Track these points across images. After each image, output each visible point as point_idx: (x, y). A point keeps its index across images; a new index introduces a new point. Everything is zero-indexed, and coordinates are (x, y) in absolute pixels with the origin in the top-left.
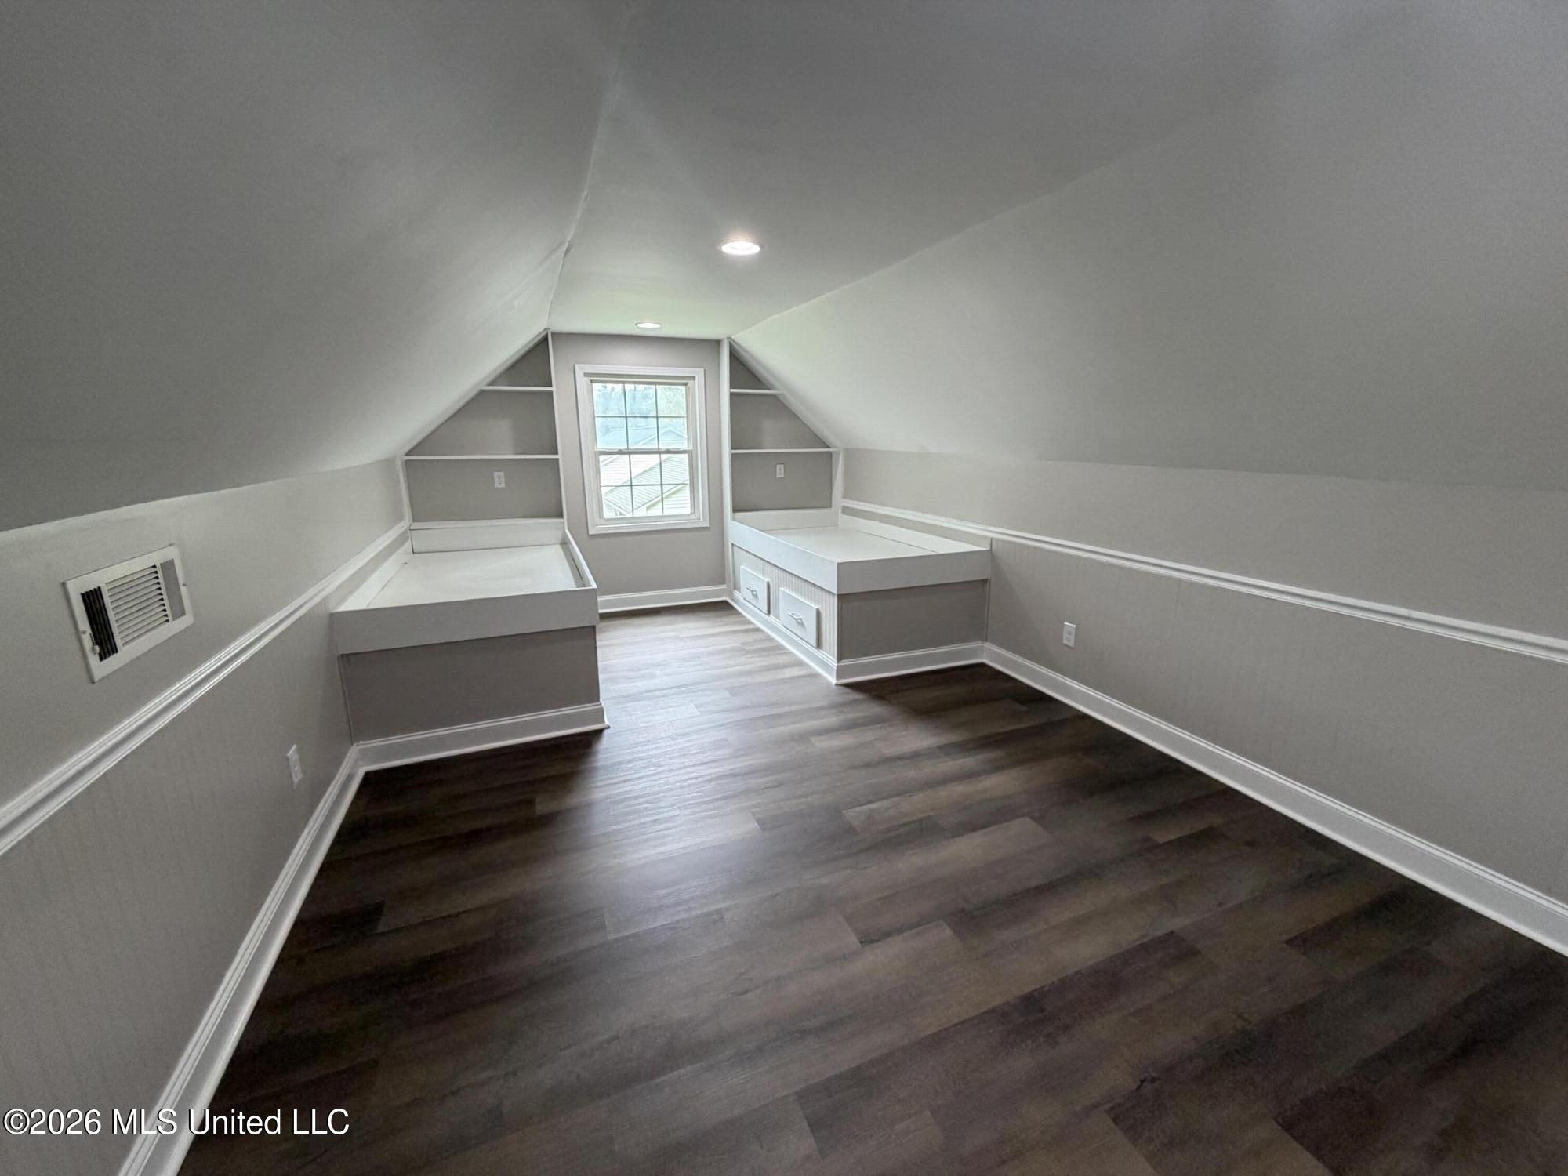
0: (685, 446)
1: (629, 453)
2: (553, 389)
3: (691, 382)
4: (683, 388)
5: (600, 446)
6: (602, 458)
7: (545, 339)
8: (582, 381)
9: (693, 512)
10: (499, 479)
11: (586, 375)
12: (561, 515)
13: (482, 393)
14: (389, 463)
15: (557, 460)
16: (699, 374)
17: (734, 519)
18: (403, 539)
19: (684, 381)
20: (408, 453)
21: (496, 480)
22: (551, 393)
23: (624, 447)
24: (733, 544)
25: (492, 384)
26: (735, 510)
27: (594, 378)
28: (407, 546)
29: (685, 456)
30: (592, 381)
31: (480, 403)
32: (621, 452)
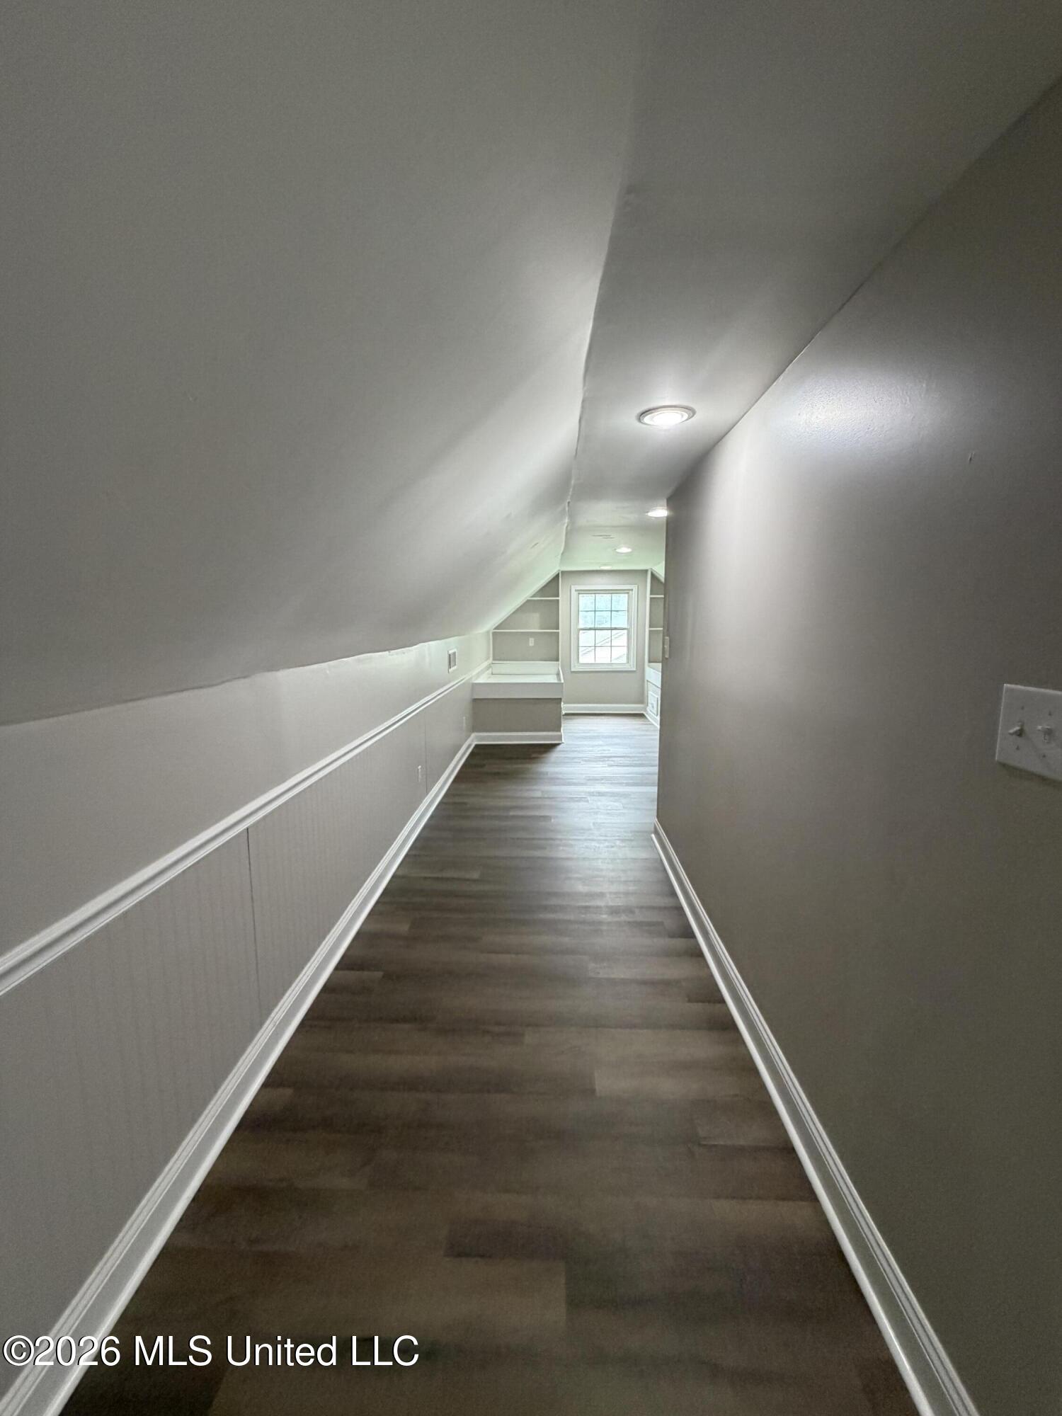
0: (626, 626)
1: (595, 629)
2: (559, 598)
3: (630, 592)
4: (626, 595)
5: (581, 626)
6: (581, 632)
7: (558, 575)
8: (574, 594)
9: (628, 662)
10: (531, 642)
11: (576, 591)
12: (557, 660)
13: (528, 601)
14: (488, 632)
15: (558, 633)
16: (635, 588)
17: (649, 666)
18: (489, 667)
19: (627, 591)
20: (495, 629)
21: (530, 642)
22: (558, 601)
23: (592, 626)
24: (647, 681)
25: (532, 597)
26: (650, 662)
27: (580, 592)
28: (490, 671)
29: (626, 631)
30: (579, 594)
31: (527, 606)
32: (590, 629)
